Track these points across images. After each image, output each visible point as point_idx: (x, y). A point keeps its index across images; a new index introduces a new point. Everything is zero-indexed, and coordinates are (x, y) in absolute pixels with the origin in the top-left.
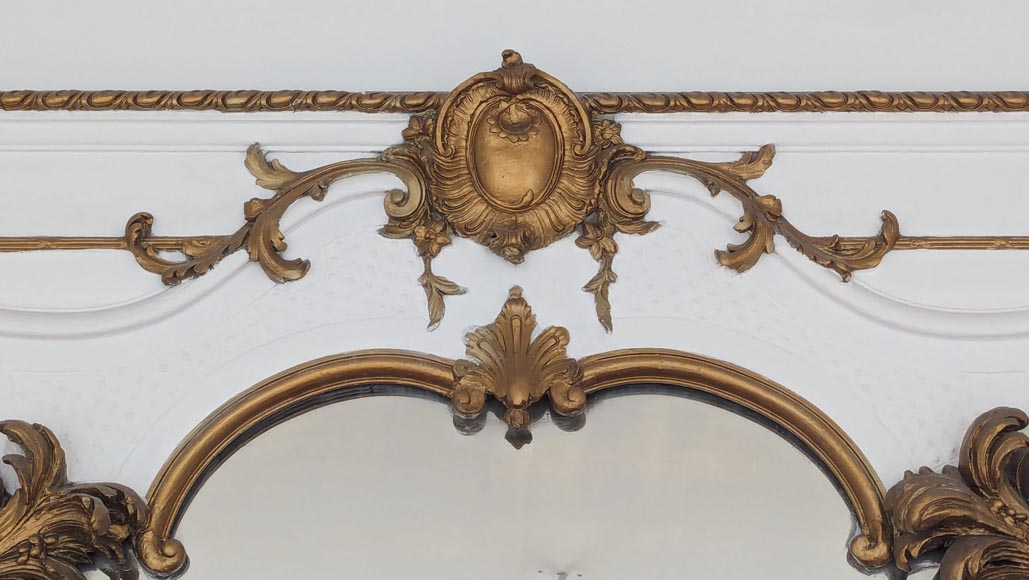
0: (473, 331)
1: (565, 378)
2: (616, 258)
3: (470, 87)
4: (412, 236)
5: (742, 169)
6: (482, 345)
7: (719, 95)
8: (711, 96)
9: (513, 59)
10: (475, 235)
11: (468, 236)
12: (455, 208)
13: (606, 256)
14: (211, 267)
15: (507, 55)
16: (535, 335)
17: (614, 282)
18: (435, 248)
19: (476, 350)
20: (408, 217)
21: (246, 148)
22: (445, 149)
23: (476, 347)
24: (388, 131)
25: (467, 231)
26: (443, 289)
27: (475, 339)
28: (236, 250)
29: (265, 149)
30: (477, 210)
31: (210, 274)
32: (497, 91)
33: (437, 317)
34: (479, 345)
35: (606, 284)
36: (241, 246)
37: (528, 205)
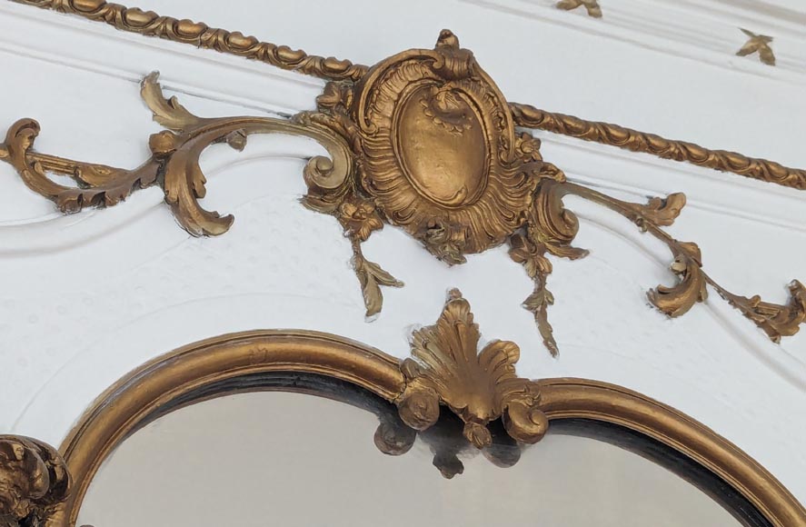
0: (419, 330)
1: (525, 398)
2: (549, 279)
3: (400, 62)
4: (337, 212)
5: (653, 214)
6: (428, 347)
7: (636, 133)
8: (629, 133)
9: (450, 41)
10: (406, 224)
11: (399, 225)
12: (384, 191)
13: (540, 275)
14: (122, 198)
15: (445, 35)
16: (481, 347)
17: (552, 303)
18: (364, 231)
19: (421, 351)
20: (332, 191)
21: (140, 77)
22: (368, 126)
23: (421, 348)
24: (302, 93)
25: (399, 218)
26: (379, 277)
27: (422, 339)
28: (149, 185)
29: (162, 82)
30: (404, 199)
31: (120, 206)
32: (431, 74)
33: (376, 308)
34: (425, 346)
35: (544, 305)
36: (154, 182)
37: (460, 205)
